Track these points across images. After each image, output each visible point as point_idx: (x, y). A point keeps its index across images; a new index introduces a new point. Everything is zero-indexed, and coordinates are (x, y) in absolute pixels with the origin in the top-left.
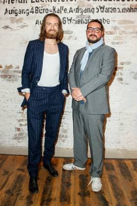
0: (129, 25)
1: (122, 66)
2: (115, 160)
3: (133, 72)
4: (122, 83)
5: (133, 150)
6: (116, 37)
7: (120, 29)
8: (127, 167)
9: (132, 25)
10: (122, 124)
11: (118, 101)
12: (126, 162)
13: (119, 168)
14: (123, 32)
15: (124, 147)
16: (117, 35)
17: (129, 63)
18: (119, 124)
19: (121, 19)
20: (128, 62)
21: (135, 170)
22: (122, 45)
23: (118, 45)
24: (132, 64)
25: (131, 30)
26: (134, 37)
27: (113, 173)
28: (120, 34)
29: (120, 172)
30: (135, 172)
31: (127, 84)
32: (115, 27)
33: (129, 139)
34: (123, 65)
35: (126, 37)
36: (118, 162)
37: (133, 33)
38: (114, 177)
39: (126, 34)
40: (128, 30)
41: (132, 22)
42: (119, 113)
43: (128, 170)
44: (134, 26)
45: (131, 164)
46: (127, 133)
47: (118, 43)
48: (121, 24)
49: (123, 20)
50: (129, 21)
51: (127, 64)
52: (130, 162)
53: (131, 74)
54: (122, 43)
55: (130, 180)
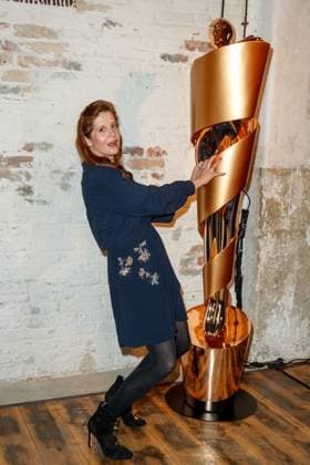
0: (44, 40)
1: (29, 154)
2: (21, 408)
3: (57, 172)
4: (31, 201)
5: (69, 375)
6: (9, 72)
7: (20, 51)
8: (53, 419)
9: (53, 41)
10: (35, 311)
11: (24, 250)
12: (51, 407)
13: (31, 426)
14: (30, 59)
15: (45, 372)
16: (13, 66)
17: (47, 147)
18: (29, 311)
19: (22, 22)
20: (45, 143)
21: (72, 422)
22: (28, 96)
23: (18, 97)
24: (54, 150)
25: (50, 56)
26: (59, 75)
27: (16, 440)
28: (21, 65)
29: (33, 433)
30: (72, 428)
31: (45, 202)
32: (7, 42)
33: (56, 347)
34: (31, 150)
35: (37, 75)
36: (28, 411)
37: (56, 63)
38: (19, 448)
39: (37, 65)
40: (44, 56)
41: (51, 34)
42: (27, 281)
43: (55, 426)
44: (58, 45)
45: (63, 411)
46: (51, 332)
47: (16, 90)
48: (24, 36)
49: (28, 25)
50: (44, 28)
51: (42, 149)
52: (59, 406)
53: (55, 175)
54: (27, 89)
55: (59, 449)
